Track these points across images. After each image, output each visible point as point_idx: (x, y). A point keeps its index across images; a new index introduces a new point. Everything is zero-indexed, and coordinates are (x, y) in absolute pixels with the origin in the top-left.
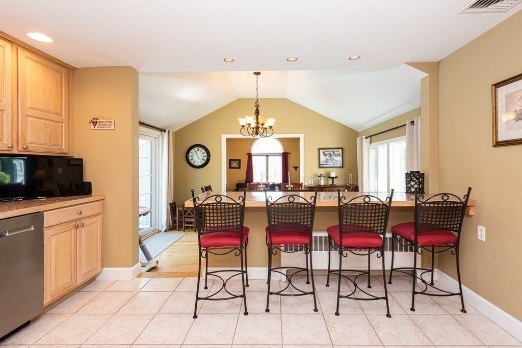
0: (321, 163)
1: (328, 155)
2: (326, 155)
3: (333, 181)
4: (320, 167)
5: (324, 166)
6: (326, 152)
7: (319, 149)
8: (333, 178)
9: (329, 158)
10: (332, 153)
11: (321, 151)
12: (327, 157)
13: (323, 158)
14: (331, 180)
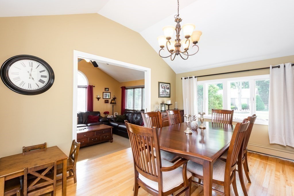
4: (159, 97)
6: (162, 86)
8: (169, 105)
9: (164, 90)
10: (165, 86)
11: (160, 84)
13: (161, 90)
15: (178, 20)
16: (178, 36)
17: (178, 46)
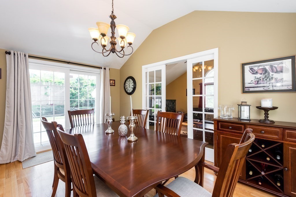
0: (247, 85)
1: (260, 72)
2: (257, 72)
3: (267, 115)
4: (244, 92)
5: (251, 89)
6: (256, 69)
7: (243, 65)
8: (266, 110)
9: (262, 76)
10: (268, 68)
11: (247, 68)
12: (258, 76)
13: (250, 78)
14: (263, 112)
15: (113, 17)
16: (113, 33)
17: (113, 44)
